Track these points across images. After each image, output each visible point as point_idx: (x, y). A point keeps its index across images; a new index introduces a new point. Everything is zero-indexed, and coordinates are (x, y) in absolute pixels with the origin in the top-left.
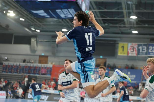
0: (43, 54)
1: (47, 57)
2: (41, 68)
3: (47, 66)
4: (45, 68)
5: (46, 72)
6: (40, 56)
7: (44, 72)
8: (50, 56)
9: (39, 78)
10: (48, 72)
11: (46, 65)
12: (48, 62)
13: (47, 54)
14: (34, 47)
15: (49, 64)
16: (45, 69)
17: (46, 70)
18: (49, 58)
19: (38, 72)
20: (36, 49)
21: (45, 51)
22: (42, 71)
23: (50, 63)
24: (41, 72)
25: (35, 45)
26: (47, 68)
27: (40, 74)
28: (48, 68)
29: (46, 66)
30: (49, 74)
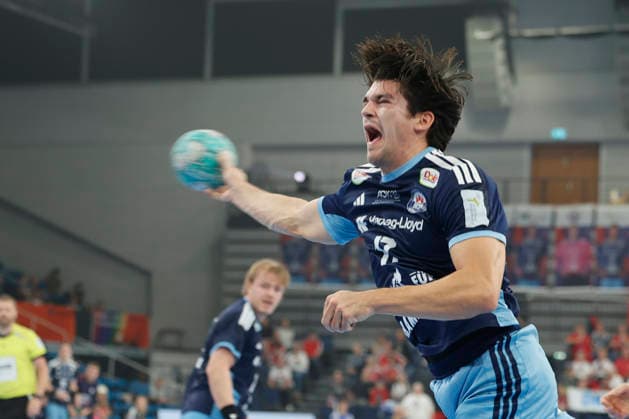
0: (559, 134)
1: (590, 149)
2: (553, 236)
3: (595, 215)
4: (583, 232)
5: (593, 265)
6: (542, 150)
7: (573, 266)
8: (614, 143)
9: (545, 307)
10: (603, 260)
11: (585, 212)
12: (603, 185)
13: (589, 131)
14: (493, 85)
15: (608, 202)
16: (583, 242)
17: (593, 250)
18: (605, 155)
19: (530, 268)
20: (504, 100)
21: (574, 109)
22: (560, 260)
23: (614, 195)
24: (551, 264)
25: (501, 70)
26: (594, 235)
27: (551, 278)
28: (605, 232)
29: (585, 221)
30: (612, 277)
